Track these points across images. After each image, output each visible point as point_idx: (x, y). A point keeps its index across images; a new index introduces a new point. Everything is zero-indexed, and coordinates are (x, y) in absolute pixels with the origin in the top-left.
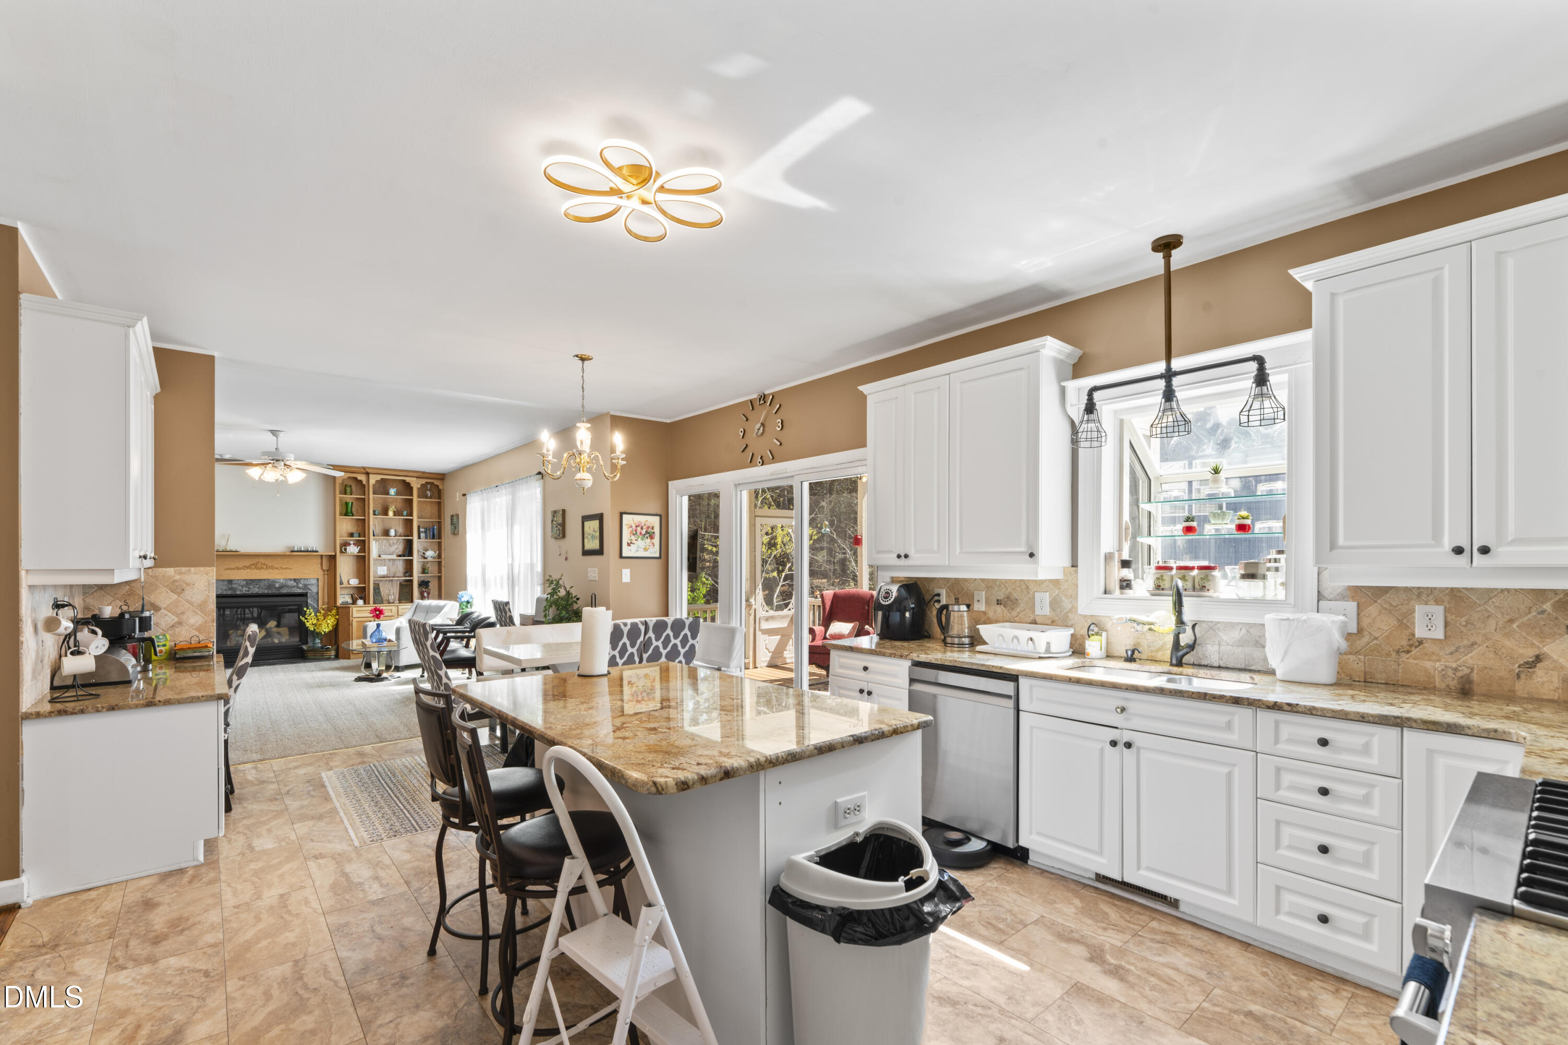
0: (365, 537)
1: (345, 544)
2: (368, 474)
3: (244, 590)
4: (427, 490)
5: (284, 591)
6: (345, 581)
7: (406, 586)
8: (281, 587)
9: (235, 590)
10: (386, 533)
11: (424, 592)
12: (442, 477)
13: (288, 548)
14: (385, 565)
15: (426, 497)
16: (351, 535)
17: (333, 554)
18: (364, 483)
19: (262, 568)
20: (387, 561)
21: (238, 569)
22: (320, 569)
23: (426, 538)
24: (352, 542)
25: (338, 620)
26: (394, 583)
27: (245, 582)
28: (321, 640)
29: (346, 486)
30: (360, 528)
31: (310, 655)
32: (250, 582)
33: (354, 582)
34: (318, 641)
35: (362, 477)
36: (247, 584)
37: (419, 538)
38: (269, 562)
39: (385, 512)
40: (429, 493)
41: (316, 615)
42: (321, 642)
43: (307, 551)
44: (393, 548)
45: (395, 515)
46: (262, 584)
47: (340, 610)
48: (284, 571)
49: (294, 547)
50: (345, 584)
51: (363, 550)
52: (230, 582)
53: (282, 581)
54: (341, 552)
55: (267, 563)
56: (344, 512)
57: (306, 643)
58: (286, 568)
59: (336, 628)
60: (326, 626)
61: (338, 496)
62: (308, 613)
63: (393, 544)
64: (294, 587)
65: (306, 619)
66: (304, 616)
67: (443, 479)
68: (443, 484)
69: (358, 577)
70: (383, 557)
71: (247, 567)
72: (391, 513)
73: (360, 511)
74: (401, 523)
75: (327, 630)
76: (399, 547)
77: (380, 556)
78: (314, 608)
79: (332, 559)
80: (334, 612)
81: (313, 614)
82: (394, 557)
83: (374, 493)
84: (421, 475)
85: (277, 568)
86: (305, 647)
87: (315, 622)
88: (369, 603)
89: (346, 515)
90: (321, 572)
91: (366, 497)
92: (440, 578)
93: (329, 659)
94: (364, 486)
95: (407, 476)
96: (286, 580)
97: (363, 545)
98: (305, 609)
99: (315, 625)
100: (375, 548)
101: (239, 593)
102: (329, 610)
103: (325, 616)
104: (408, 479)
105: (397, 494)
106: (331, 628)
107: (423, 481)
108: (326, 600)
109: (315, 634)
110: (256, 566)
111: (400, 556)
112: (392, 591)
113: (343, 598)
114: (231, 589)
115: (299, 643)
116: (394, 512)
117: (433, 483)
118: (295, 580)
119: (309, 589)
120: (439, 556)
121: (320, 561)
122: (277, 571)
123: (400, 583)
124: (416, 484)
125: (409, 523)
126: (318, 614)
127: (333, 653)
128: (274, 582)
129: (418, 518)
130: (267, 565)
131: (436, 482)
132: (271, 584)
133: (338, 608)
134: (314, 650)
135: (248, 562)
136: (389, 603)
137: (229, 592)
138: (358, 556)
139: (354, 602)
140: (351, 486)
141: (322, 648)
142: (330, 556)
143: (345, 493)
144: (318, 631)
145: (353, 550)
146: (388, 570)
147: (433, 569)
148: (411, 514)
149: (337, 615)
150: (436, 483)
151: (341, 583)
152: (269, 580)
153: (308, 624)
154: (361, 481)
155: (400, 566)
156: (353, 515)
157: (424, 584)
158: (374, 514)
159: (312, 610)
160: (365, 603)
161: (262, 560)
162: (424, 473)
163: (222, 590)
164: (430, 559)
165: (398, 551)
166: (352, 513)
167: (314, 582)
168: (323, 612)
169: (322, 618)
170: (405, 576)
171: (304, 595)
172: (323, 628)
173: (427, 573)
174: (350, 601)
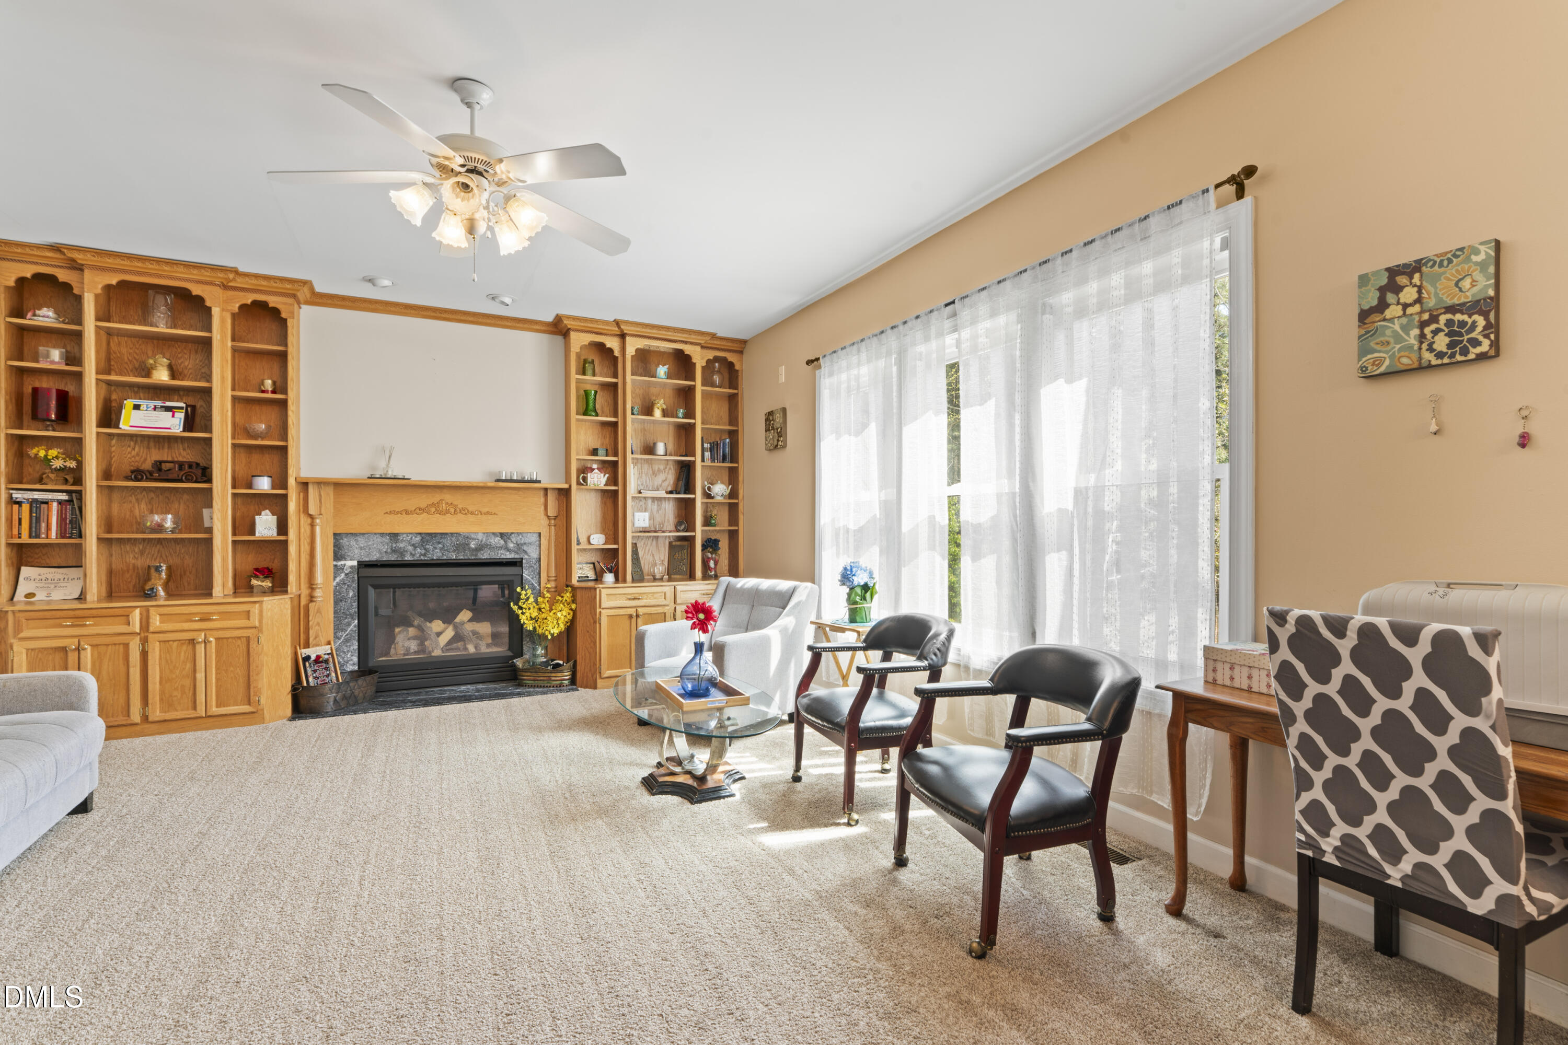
0: (616, 455)
1: (584, 470)
2: (623, 336)
3: (417, 555)
4: (713, 373)
5: (485, 555)
6: (583, 540)
7: (681, 548)
8: (480, 548)
9: (402, 552)
10: (650, 450)
11: (709, 559)
12: (740, 346)
13: (491, 474)
14: (645, 511)
15: (713, 385)
16: (595, 452)
17: (566, 486)
18: (617, 353)
19: (447, 512)
20: (650, 501)
21: (407, 512)
22: (543, 517)
23: (713, 460)
24: (595, 466)
25: (574, 611)
26: (661, 541)
27: (419, 538)
28: (546, 648)
29: (585, 361)
30: (607, 441)
31: (527, 678)
32: (428, 538)
33: (598, 540)
34: (540, 651)
35: (612, 343)
36: (422, 540)
37: (703, 460)
38: (458, 500)
39: (648, 410)
40: (717, 378)
41: (536, 602)
42: (546, 655)
43: (523, 481)
44: (659, 480)
45: (664, 416)
46: (448, 542)
47: (579, 594)
48: (484, 517)
49: (500, 473)
50: (584, 545)
51: (613, 480)
52: (394, 536)
53: (480, 537)
54: (579, 483)
55: (455, 503)
56: (582, 410)
57: (521, 654)
58: (488, 513)
59: (570, 629)
60: (554, 626)
61: (574, 376)
62: (523, 596)
63: (659, 470)
64: (501, 548)
65: (521, 608)
66: (516, 604)
67: (741, 352)
68: (741, 361)
69: (603, 531)
70: (645, 494)
71: (422, 510)
72: (658, 413)
73: (607, 409)
74: (672, 428)
75: (556, 631)
76: (668, 477)
77: (640, 492)
78: (533, 588)
79: (564, 494)
80: (567, 596)
81: (531, 600)
82: (662, 494)
83: (633, 374)
84: (710, 340)
85: (472, 513)
86: (519, 663)
87: (535, 614)
88: (625, 581)
89: (585, 413)
90: (545, 522)
91: (619, 381)
92: (733, 536)
93: (559, 688)
94: (616, 358)
95: (686, 343)
96: (487, 534)
97: (613, 469)
98: (519, 589)
99: (535, 619)
100: (634, 477)
101: (408, 558)
102: (558, 591)
103: (552, 603)
104: (688, 349)
105: (669, 376)
106: (562, 627)
107: (711, 355)
108: (553, 573)
109: (536, 637)
110: (437, 509)
111: (671, 492)
112: (657, 558)
113: (581, 570)
114: (394, 551)
115: (510, 654)
116: (663, 410)
117: (725, 359)
118: (502, 535)
119: (525, 552)
120: (733, 494)
121: (542, 500)
122: (472, 518)
123: (670, 543)
124: (699, 358)
125: (685, 432)
126: (540, 599)
127: (567, 675)
128: (467, 538)
129: (703, 423)
130: (455, 507)
131: (731, 357)
132: (462, 541)
133: (574, 589)
134: (534, 668)
135: (423, 500)
136: (655, 579)
137: (393, 558)
138: (603, 492)
139: (599, 578)
140: (593, 362)
141: (546, 664)
142: (560, 490)
143: (584, 373)
144: (540, 631)
145: (598, 479)
146: (652, 518)
147: (722, 517)
148: (690, 414)
149: (573, 602)
150: (730, 359)
151: (579, 543)
152: (458, 534)
153: (523, 619)
154: (611, 351)
155: (669, 511)
156: (597, 415)
157: (711, 545)
158: (633, 414)
159: (529, 592)
160: (617, 580)
161: (448, 497)
162: (713, 336)
163: (380, 552)
164: (719, 499)
165: (666, 483)
166: (595, 410)
167: (534, 538)
168: (548, 595)
169: (547, 607)
170: (678, 531)
171: (516, 564)
172: (550, 628)
173: (715, 525)
174: (591, 575)
